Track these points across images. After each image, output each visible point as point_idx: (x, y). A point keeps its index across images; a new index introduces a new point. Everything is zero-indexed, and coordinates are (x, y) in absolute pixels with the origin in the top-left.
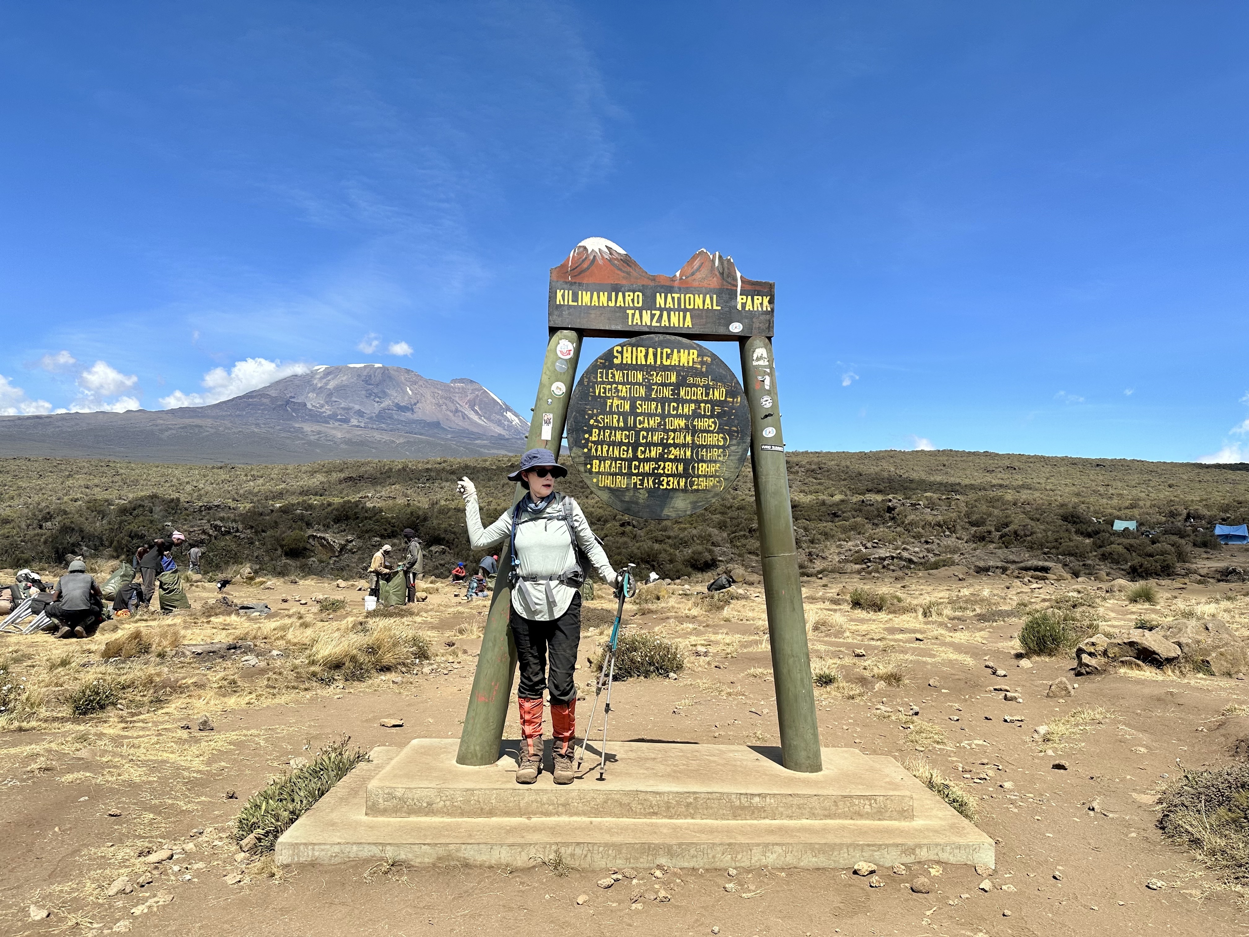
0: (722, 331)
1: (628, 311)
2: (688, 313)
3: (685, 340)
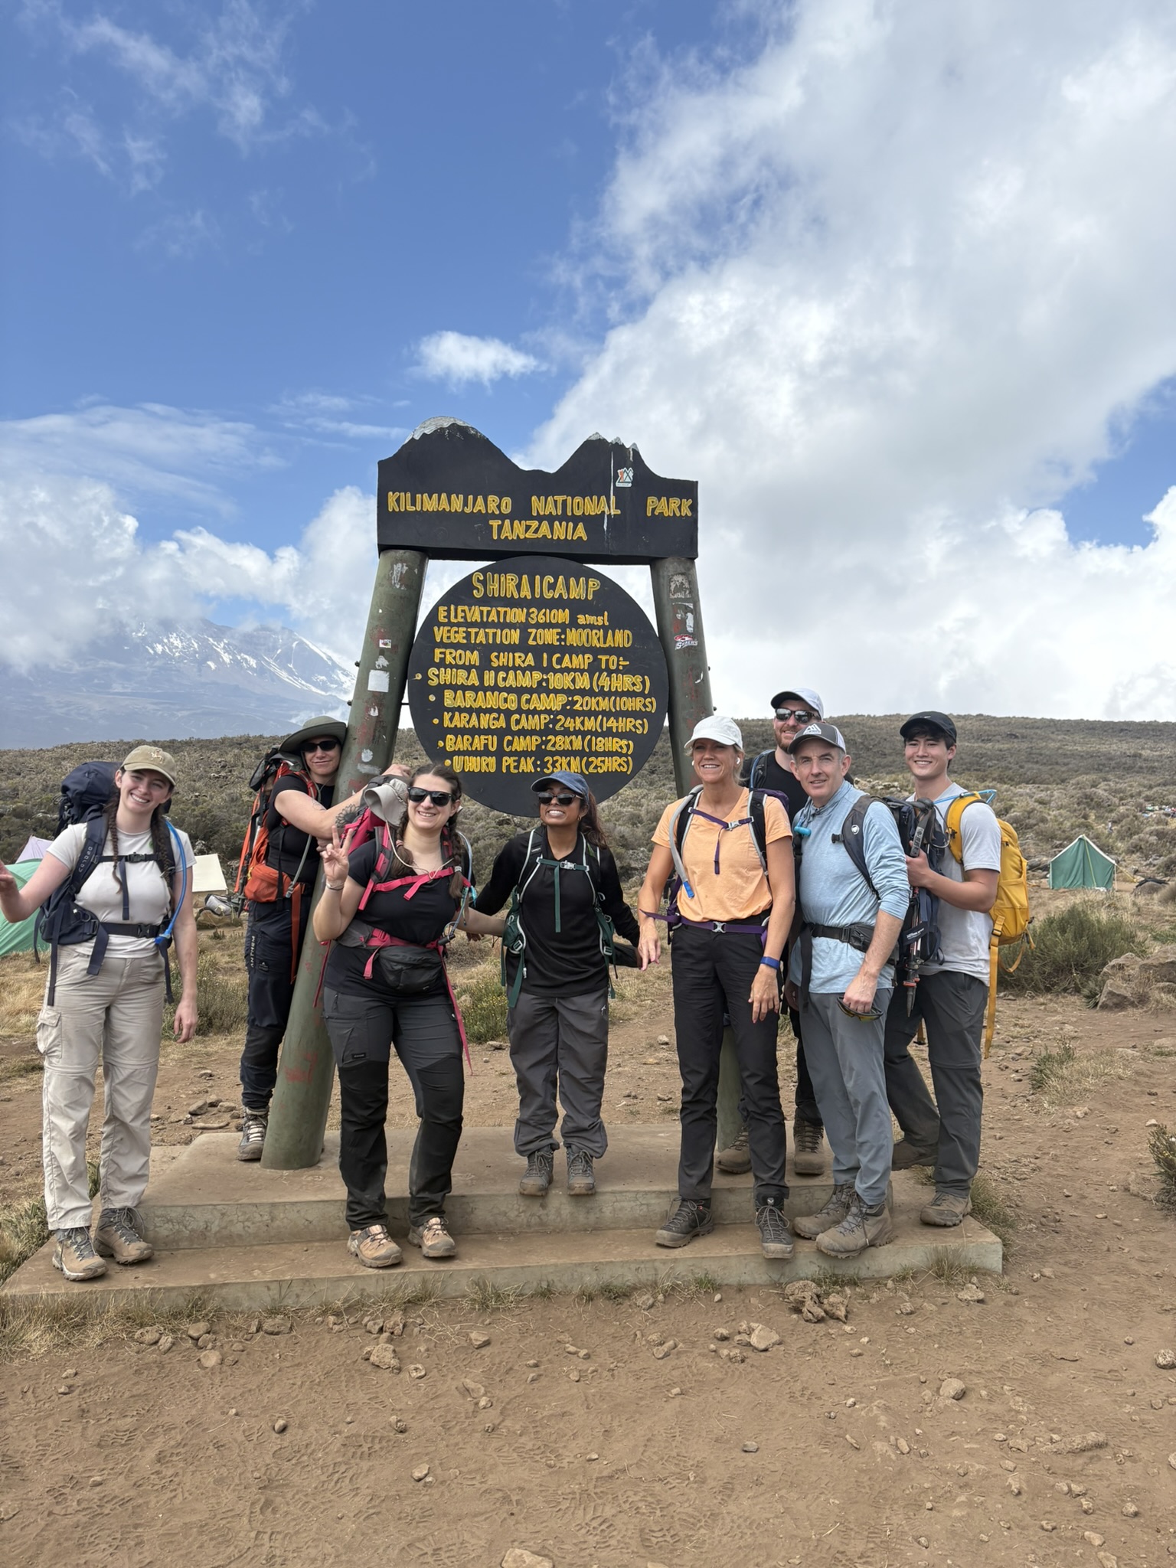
1: (491, 522)
3: (574, 564)
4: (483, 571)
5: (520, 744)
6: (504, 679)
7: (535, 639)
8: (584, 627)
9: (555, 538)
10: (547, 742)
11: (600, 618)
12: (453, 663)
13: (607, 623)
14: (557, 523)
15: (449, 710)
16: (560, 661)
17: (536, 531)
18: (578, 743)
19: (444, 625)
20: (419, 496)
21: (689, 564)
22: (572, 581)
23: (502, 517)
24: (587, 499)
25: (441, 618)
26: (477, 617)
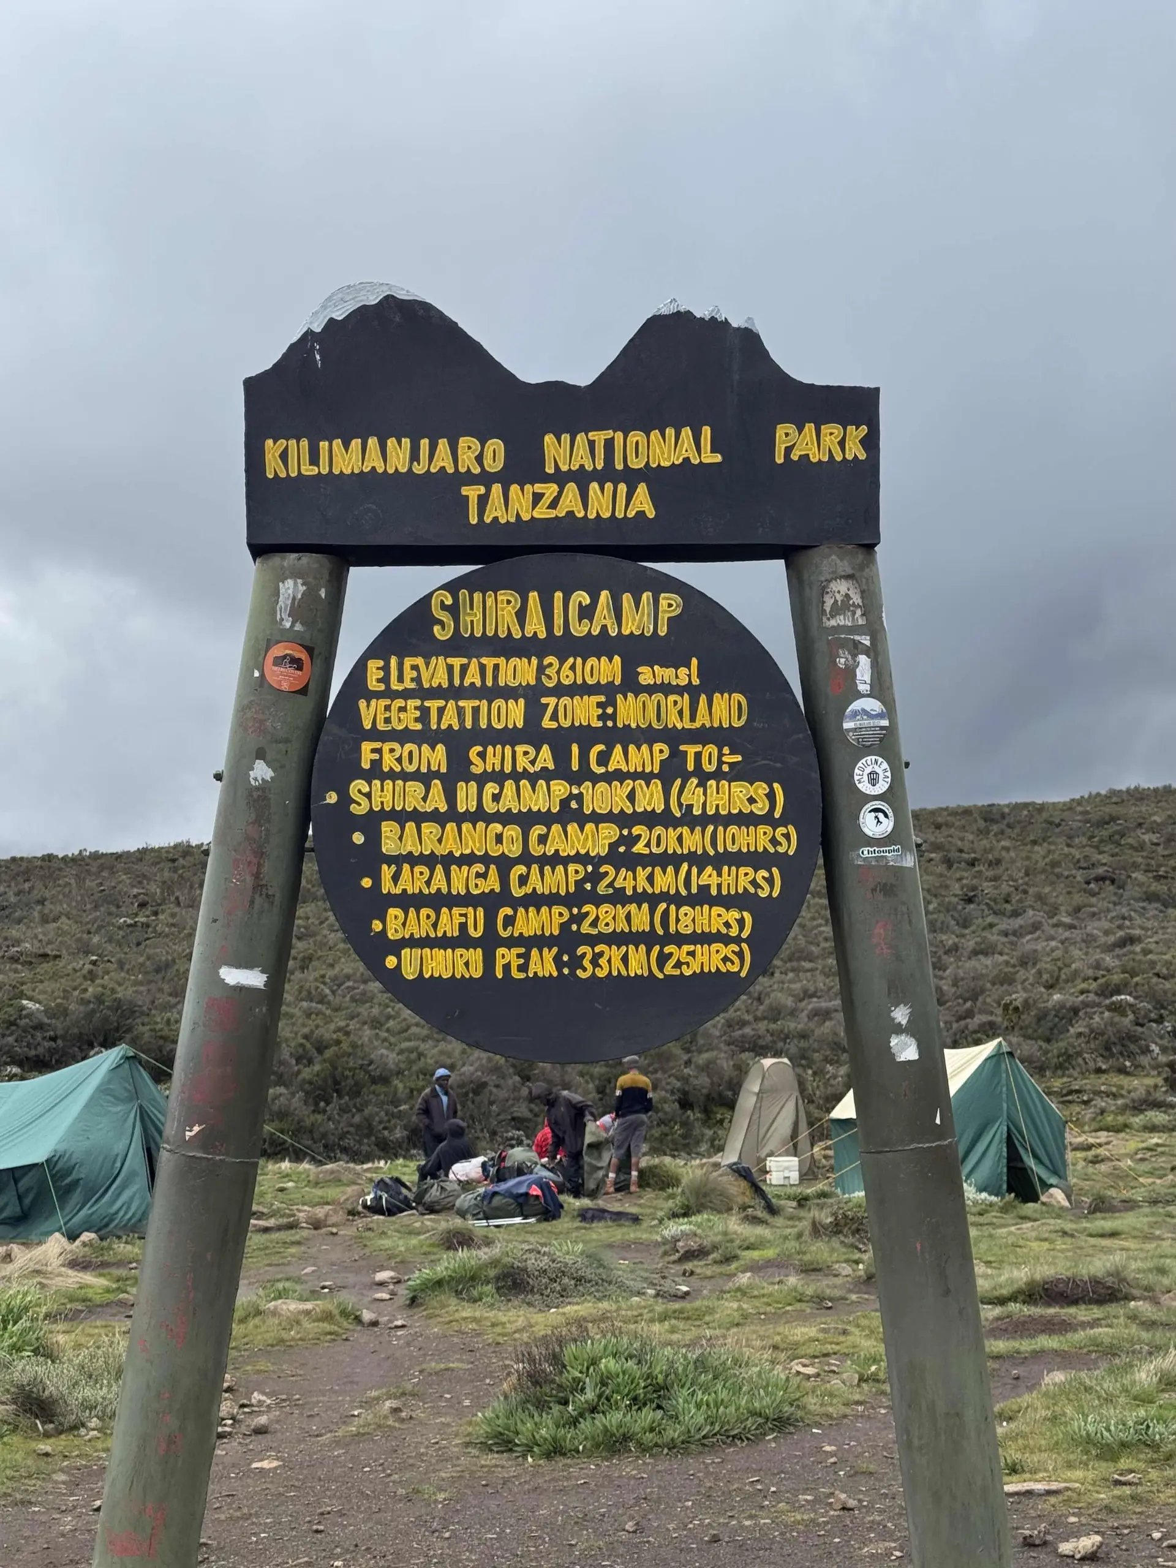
1: (465, 491)
2: (639, 481)
3: (629, 565)
4: (452, 587)
5: (529, 922)
6: (496, 798)
7: (554, 717)
8: (651, 689)
9: (592, 516)
10: (580, 918)
11: (683, 671)
12: (397, 768)
13: (696, 681)
14: (594, 486)
15: (391, 860)
16: (603, 759)
17: (554, 505)
18: (641, 919)
19: (378, 695)
20: (324, 445)
21: (860, 557)
22: (627, 599)
23: (486, 479)
24: (655, 434)
25: (373, 684)
26: (441, 679)
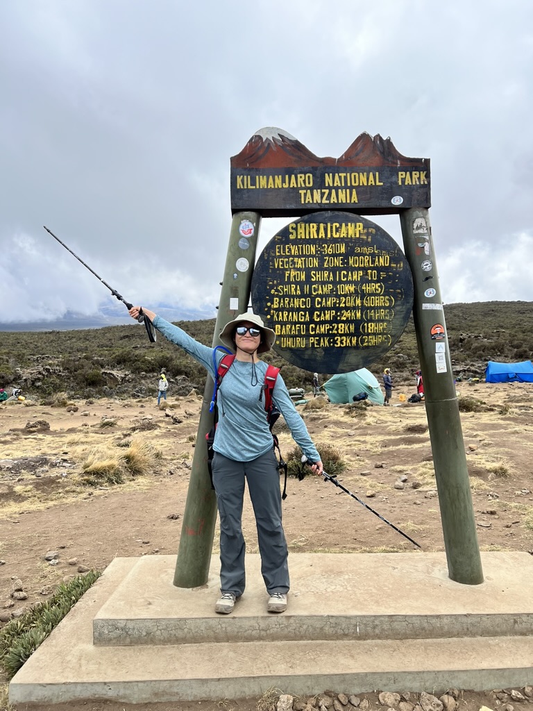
0: (384, 204)
1: (300, 191)
2: (354, 190)
3: (351, 215)
14: (340, 191)
21: (425, 211)
23: (306, 188)
24: (361, 175)
